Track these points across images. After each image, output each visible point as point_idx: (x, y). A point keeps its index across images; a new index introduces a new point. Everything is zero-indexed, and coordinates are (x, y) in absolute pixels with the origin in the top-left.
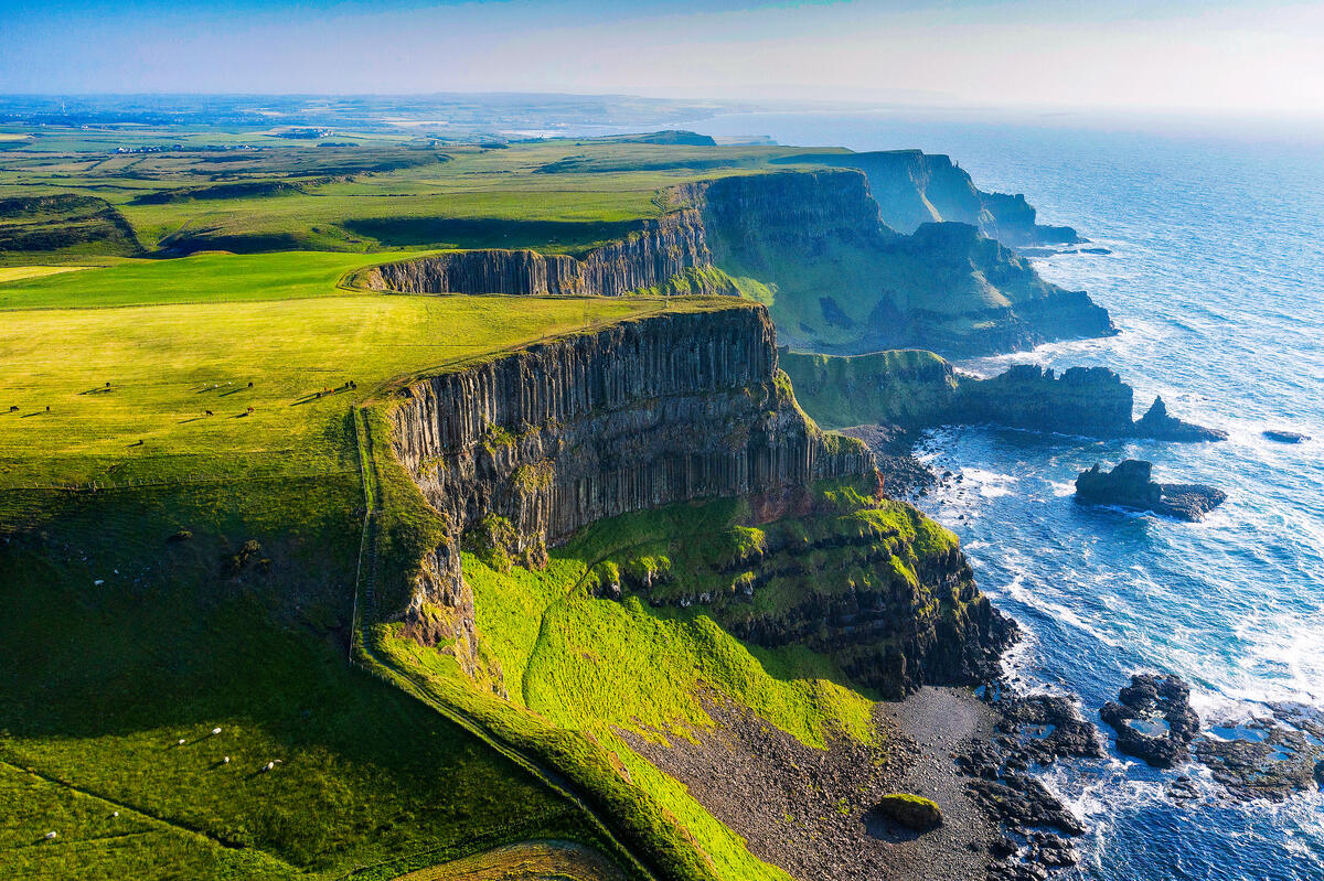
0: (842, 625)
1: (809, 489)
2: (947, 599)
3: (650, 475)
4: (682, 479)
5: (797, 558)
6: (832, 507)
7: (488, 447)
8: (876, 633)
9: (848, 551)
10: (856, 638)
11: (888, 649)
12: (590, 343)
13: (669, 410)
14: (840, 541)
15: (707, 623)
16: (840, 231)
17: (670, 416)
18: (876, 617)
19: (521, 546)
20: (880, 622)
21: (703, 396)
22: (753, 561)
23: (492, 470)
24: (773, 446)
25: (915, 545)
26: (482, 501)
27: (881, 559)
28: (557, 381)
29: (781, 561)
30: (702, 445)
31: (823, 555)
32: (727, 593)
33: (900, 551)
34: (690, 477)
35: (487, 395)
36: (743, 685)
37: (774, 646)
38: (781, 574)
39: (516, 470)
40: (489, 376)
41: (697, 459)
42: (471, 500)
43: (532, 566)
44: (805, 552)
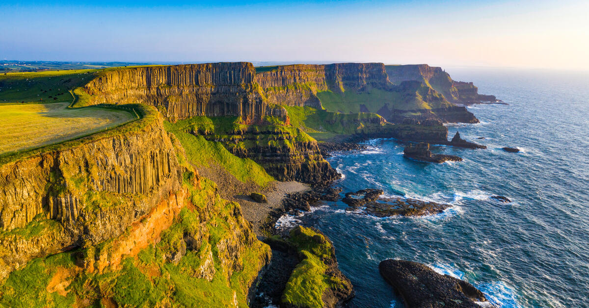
0: (266, 156)
1: (262, 117)
2: (307, 157)
3: (213, 107)
4: (223, 110)
5: (254, 135)
6: (269, 123)
7: (160, 88)
8: (278, 161)
9: (270, 136)
10: (272, 161)
11: (281, 166)
12: (194, 66)
13: (220, 89)
14: (269, 133)
15: (221, 146)
16: (372, 83)
17: (220, 91)
18: (277, 156)
19: (168, 116)
20: (279, 158)
21: (229, 86)
22: (239, 133)
23: (161, 94)
24: (250, 103)
25: (296, 138)
26: (158, 102)
27: (281, 139)
28: (183, 75)
29: (250, 136)
30: (229, 100)
31: (263, 136)
32: (229, 140)
33: (289, 139)
34: (226, 109)
35: (161, 75)
36: (225, 162)
37: (242, 158)
38: (249, 139)
39: (168, 96)
40: (162, 70)
41: (227, 104)
42: (155, 101)
43: (171, 122)
44: (257, 134)
